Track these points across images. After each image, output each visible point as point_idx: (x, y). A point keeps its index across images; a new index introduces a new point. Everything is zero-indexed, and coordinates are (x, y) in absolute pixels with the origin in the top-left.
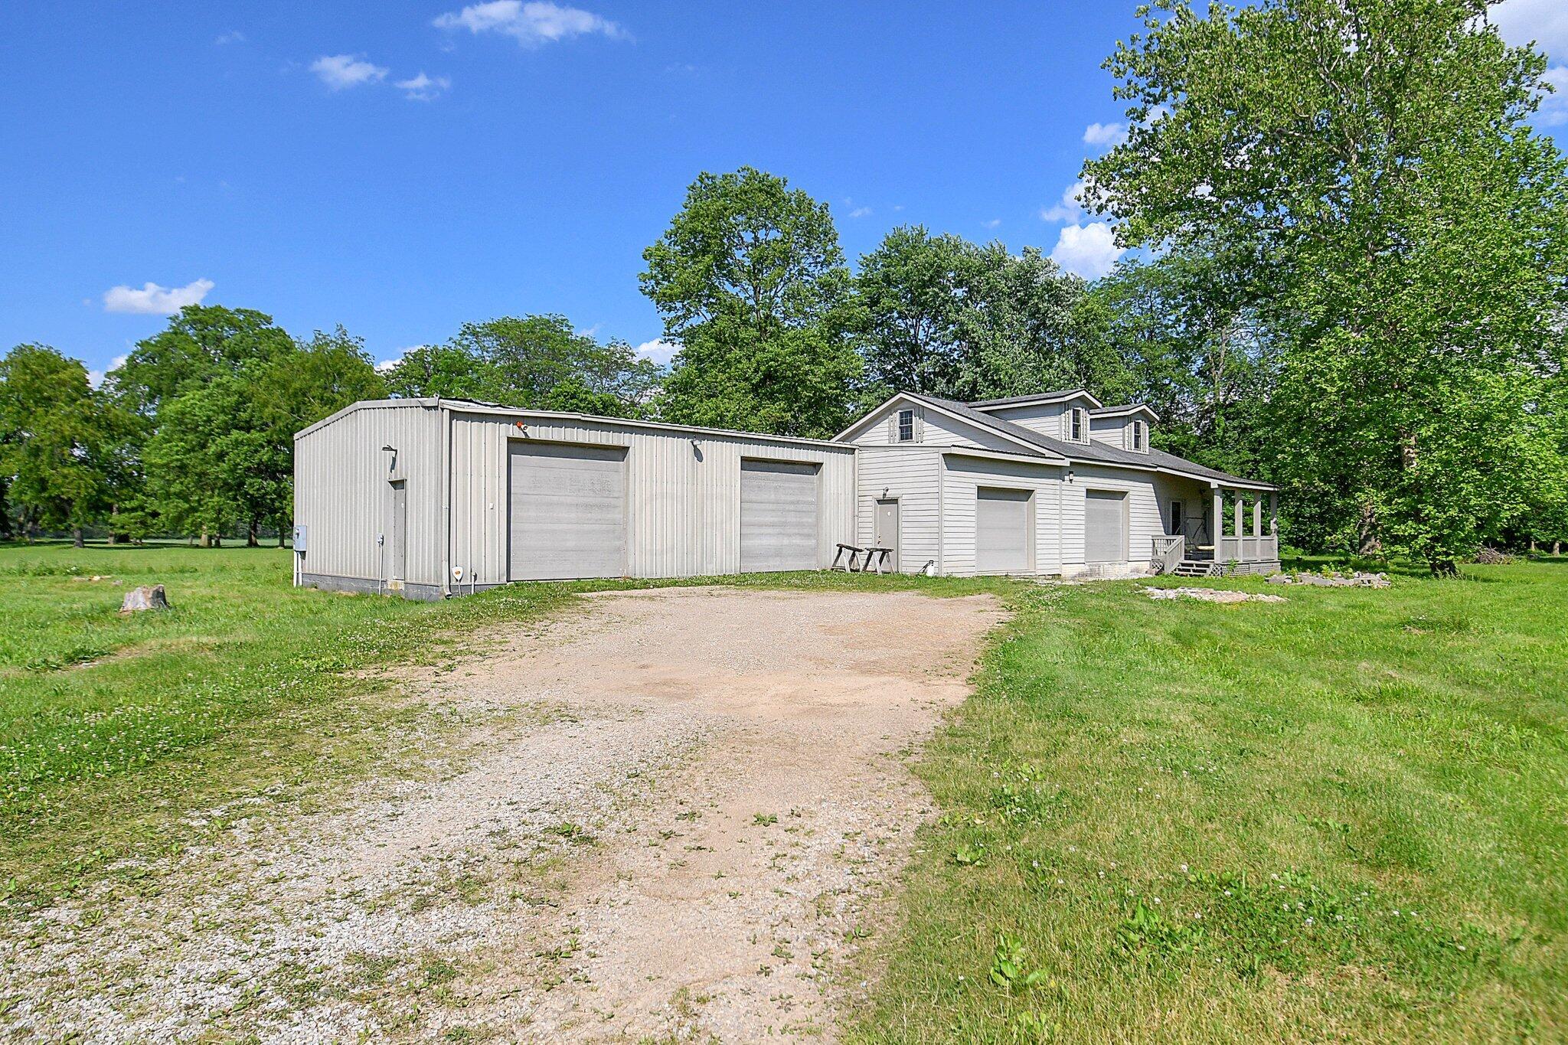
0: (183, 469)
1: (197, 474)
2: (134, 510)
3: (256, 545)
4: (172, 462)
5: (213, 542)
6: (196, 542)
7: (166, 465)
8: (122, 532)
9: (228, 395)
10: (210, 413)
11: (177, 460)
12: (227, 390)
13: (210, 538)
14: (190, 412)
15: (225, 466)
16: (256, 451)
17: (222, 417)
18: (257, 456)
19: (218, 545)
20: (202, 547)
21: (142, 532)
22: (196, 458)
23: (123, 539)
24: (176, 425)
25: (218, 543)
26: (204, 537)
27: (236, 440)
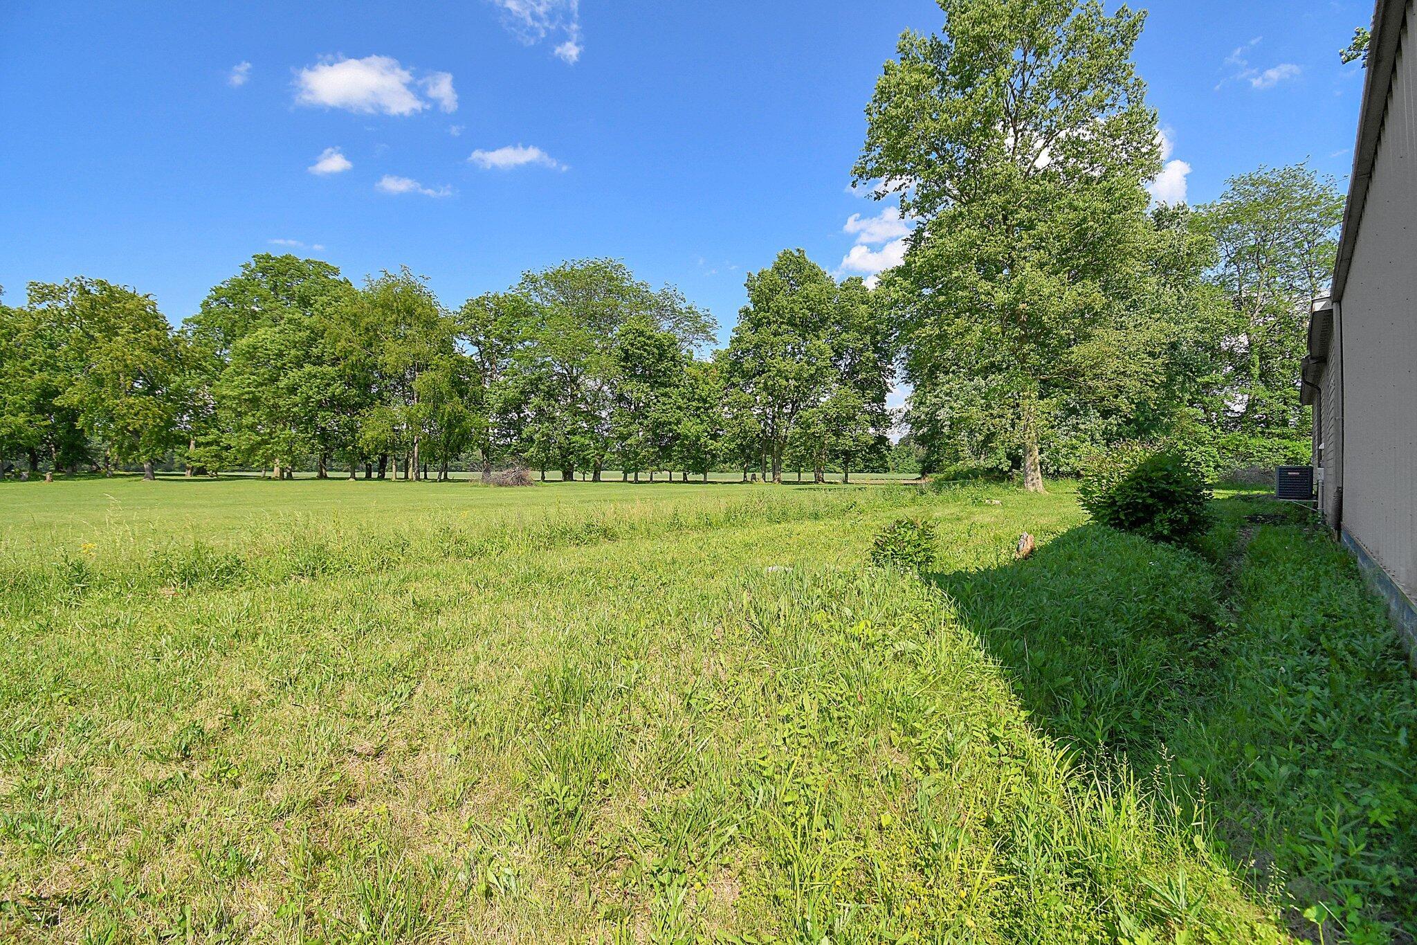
0: (255, 402)
1: (269, 407)
2: (208, 444)
3: (326, 477)
4: (243, 394)
5: (285, 474)
6: (268, 474)
7: (238, 397)
8: (198, 464)
9: (300, 331)
10: (283, 348)
11: (248, 393)
12: (299, 326)
13: (282, 470)
14: (262, 346)
15: (298, 399)
16: (329, 385)
17: (293, 352)
18: (331, 389)
19: (290, 477)
20: (275, 479)
21: (217, 465)
22: (269, 391)
23: (201, 471)
24: (248, 359)
25: (290, 475)
26: (277, 469)
27: (310, 373)
